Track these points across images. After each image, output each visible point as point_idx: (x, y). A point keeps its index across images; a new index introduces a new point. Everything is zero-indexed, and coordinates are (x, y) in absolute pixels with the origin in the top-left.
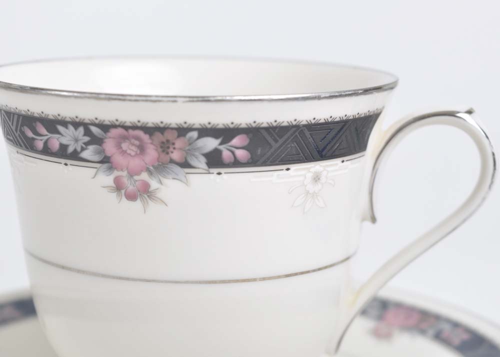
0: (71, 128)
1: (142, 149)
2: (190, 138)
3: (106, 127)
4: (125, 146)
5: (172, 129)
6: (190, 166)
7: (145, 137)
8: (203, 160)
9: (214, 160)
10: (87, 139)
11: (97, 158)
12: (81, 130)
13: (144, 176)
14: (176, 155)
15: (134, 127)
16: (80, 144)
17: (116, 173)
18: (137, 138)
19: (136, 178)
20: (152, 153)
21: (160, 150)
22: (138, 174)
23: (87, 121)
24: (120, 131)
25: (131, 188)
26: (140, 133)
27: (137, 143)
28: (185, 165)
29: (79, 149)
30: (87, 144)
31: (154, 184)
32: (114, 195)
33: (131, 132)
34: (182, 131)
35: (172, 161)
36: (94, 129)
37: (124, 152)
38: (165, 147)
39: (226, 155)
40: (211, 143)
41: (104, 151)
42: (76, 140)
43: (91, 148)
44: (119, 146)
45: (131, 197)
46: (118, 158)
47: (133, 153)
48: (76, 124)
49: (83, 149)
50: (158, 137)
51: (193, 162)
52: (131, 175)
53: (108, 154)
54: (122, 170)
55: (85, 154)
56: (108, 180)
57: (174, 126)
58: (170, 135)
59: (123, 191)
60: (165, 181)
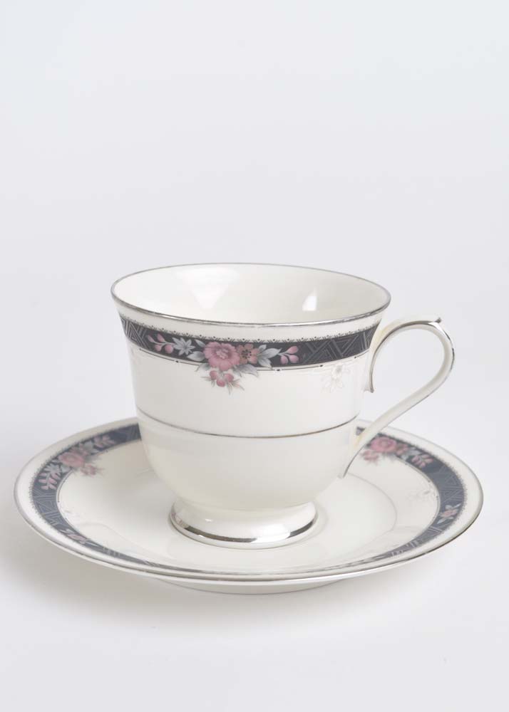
0: (182, 340)
1: (229, 355)
2: (262, 349)
3: (206, 341)
4: (218, 353)
5: (251, 343)
6: (260, 366)
7: (232, 348)
8: (269, 362)
9: (276, 362)
10: (193, 347)
11: (199, 359)
12: (190, 341)
13: (230, 372)
14: (251, 359)
15: (225, 342)
16: (188, 350)
17: (211, 369)
18: (227, 349)
19: (225, 372)
20: (236, 357)
21: (241, 356)
22: (226, 370)
23: (194, 337)
24: (216, 343)
25: (221, 378)
26: (230, 345)
27: (227, 351)
28: (257, 365)
29: (187, 353)
30: (193, 350)
31: (236, 376)
32: (209, 383)
33: (223, 344)
34: (256, 344)
35: (248, 363)
36: (198, 342)
37: (217, 357)
38: (245, 354)
39: (283, 359)
40: (274, 352)
41: (204, 355)
42: (186, 348)
43: (196, 353)
44: (214, 352)
45: (221, 384)
46: (213, 360)
47: (223, 358)
48: (186, 338)
49: (190, 353)
50: (241, 348)
51: (262, 363)
52: (221, 371)
53: (207, 357)
54: (216, 367)
55: (191, 357)
56: (205, 373)
57: (251, 341)
58: (247, 347)
59: (216, 381)
60: (242, 374)
